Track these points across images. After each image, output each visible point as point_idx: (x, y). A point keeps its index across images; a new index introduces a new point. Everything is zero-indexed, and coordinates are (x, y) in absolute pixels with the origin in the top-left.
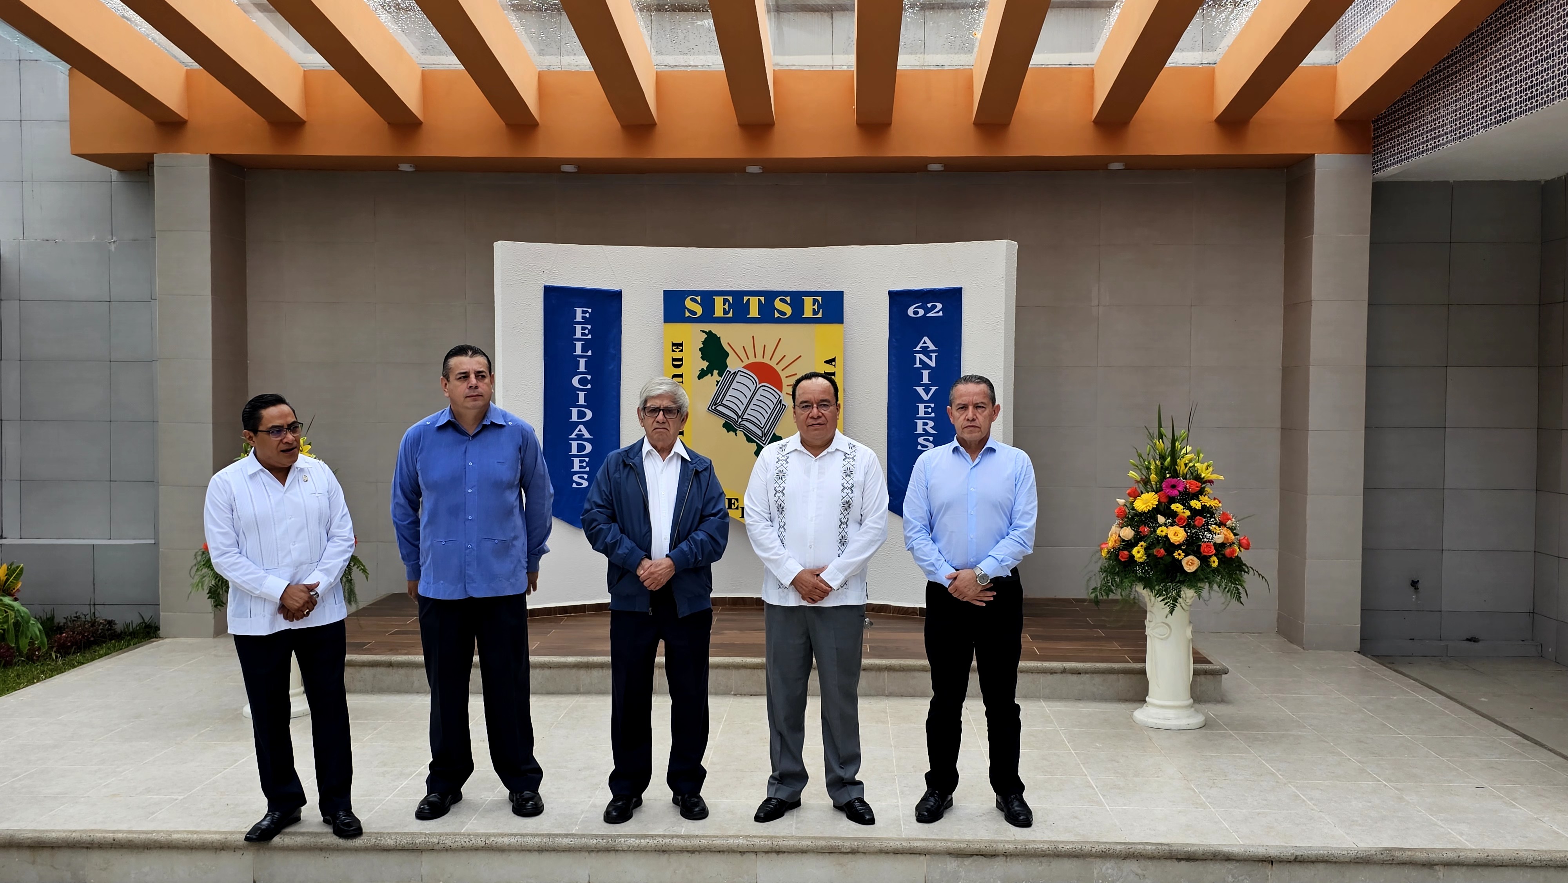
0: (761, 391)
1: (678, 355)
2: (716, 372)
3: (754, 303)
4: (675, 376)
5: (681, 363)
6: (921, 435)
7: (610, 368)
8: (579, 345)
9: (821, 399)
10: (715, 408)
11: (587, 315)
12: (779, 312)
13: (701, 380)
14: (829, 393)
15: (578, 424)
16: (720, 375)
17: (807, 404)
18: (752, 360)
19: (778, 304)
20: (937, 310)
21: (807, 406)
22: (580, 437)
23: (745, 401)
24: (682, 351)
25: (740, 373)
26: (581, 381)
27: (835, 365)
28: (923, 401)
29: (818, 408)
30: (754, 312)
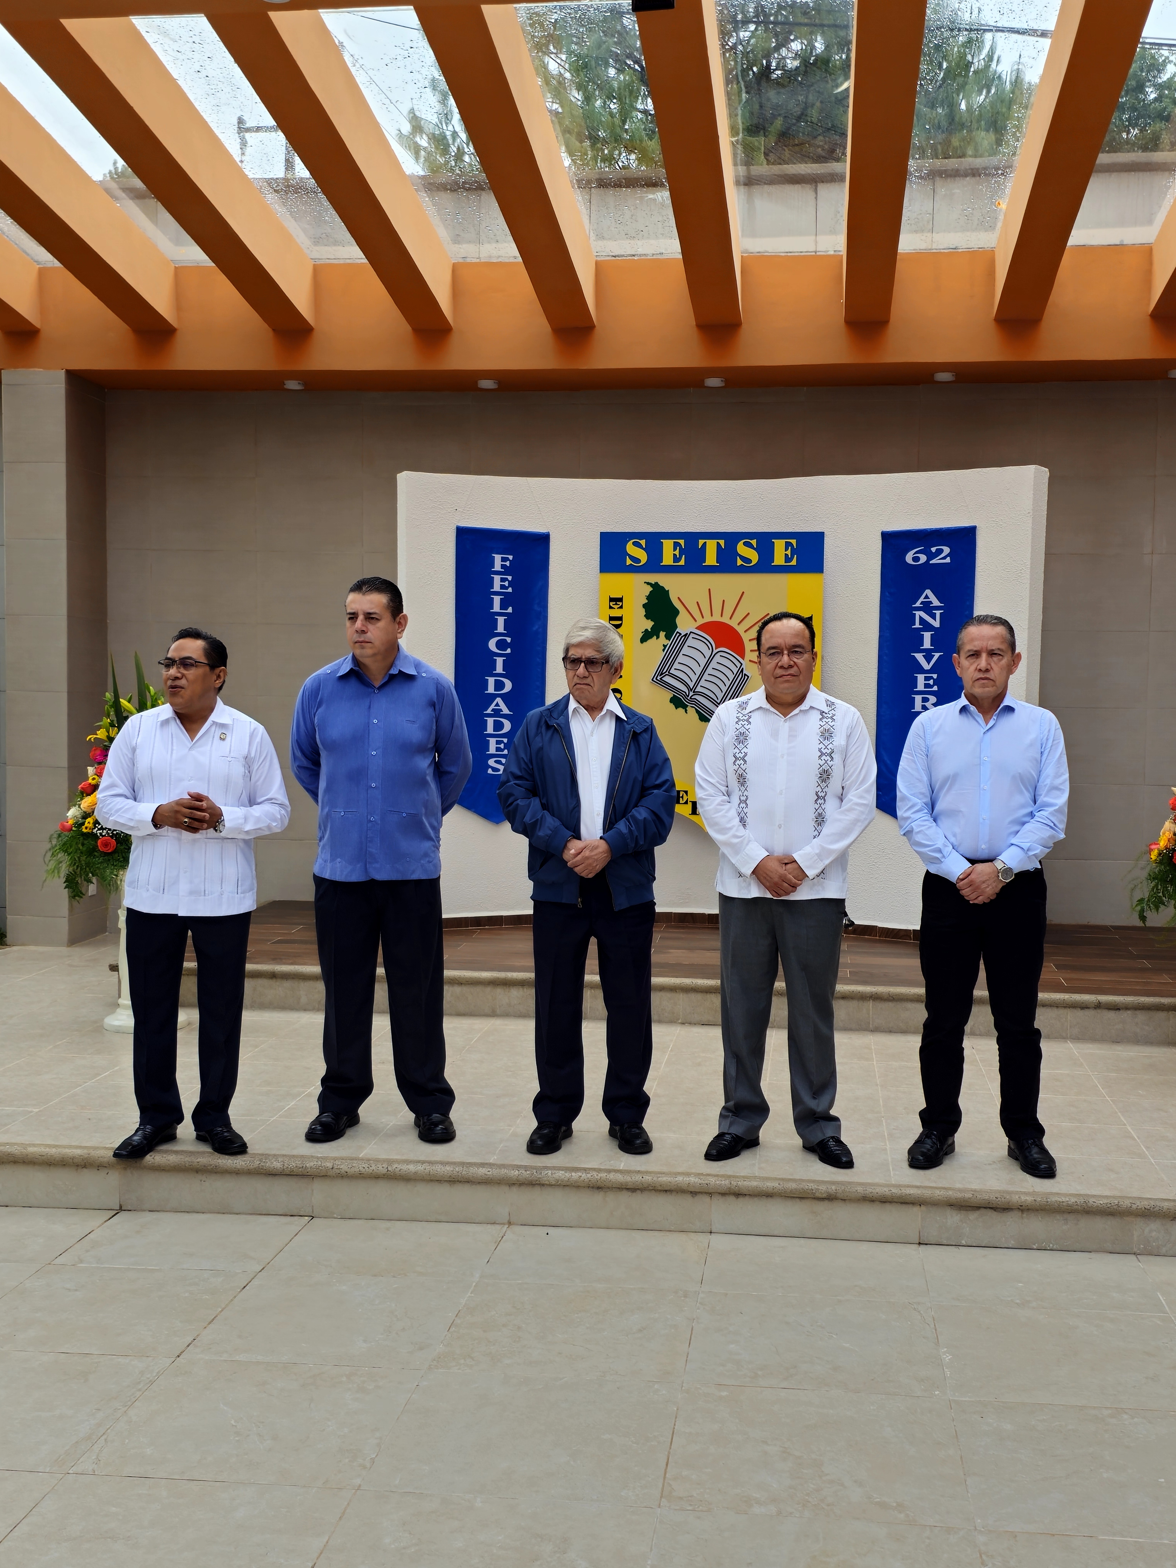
0: (717, 658)
1: (616, 613)
3: (711, 546)
5: (621, 622)
7: (534, 629)
8: (497, 600)
9: (793, 644)
10: (661, 679)
11: (508, 563)
12: (743, 558)
13: (644, 643)
14: (803, 637)
15: (493, 697)
16: (668, 637)
17: (776, 651)
18: (708, 619)
19: (741, 549)
20: (944, 556)
21: (773, 654)
22: (497, 713)
23: (698, 671)
24: (621, 607)
25: (692, 635)
26: (499, 644)
28: (923, 671)
29: (789, 656)
30: (711, 559)
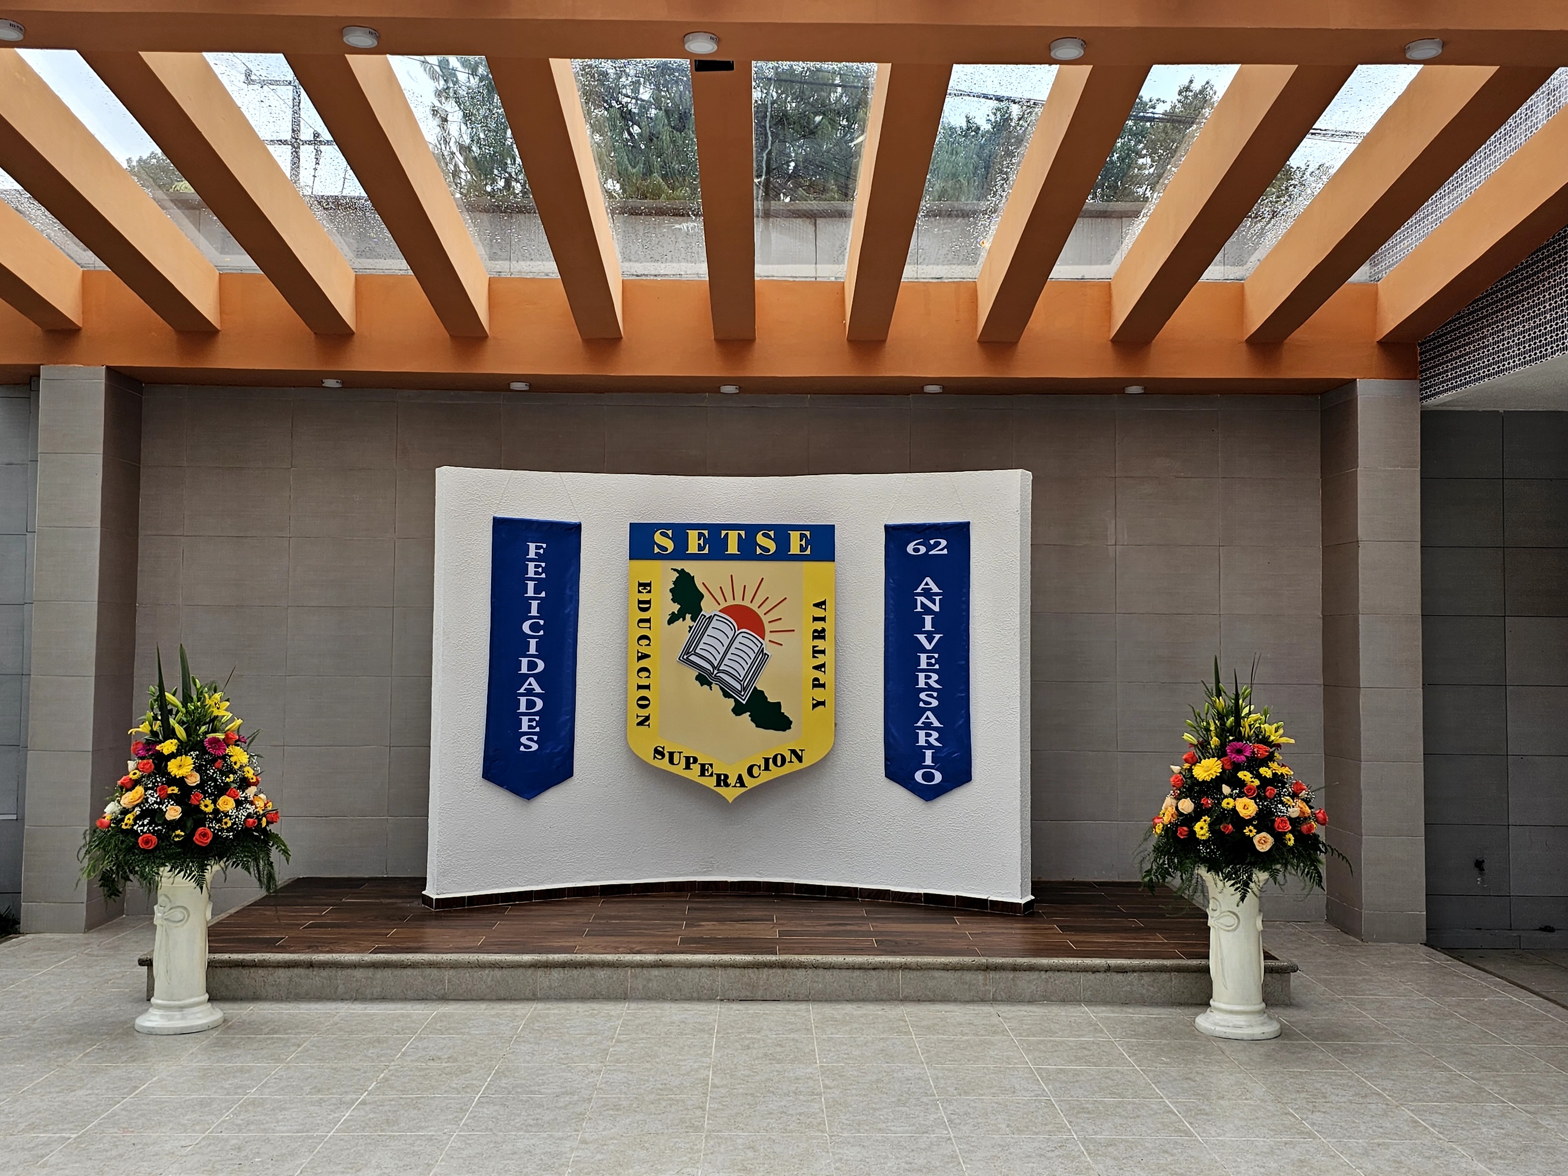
0: (740, 639)
1: (645, 597)
2: (688, 616)
3: (733, 537)
4: (641, 621)
5: (648, 606)
6: (923, 690)
8: (531, 585)
10: (687, 658)
11: (541, 551)
12: (762, 548)
13: (671, 625)
15: (527, 676)
16: (693, 619)
18: (731, 602)
19: (760, 539)
20: (941, 548)
22: (530, 692)
23: (722, 650)
24: (649, 592)
25: (716, 617)
26: (533, 627)
27: (825, 609)
28: (925, 651)
30: (733, 548)
